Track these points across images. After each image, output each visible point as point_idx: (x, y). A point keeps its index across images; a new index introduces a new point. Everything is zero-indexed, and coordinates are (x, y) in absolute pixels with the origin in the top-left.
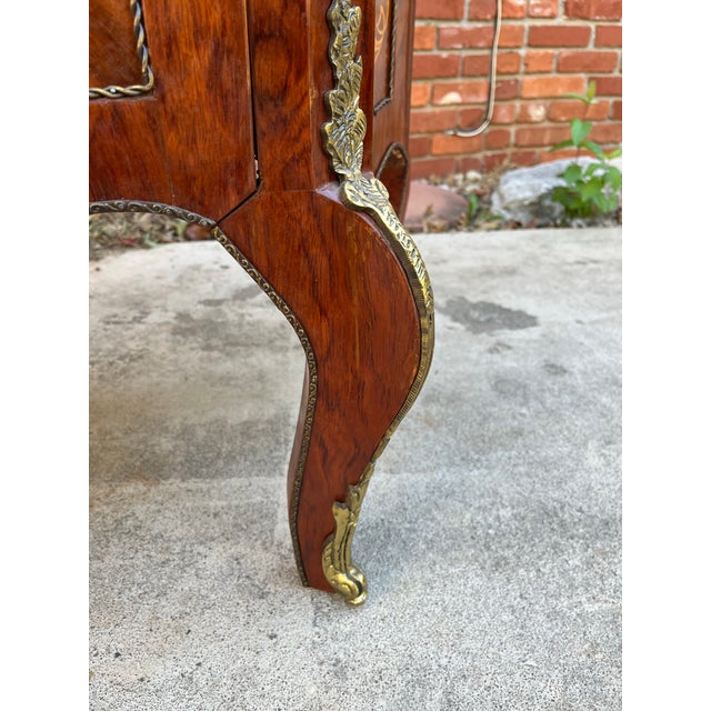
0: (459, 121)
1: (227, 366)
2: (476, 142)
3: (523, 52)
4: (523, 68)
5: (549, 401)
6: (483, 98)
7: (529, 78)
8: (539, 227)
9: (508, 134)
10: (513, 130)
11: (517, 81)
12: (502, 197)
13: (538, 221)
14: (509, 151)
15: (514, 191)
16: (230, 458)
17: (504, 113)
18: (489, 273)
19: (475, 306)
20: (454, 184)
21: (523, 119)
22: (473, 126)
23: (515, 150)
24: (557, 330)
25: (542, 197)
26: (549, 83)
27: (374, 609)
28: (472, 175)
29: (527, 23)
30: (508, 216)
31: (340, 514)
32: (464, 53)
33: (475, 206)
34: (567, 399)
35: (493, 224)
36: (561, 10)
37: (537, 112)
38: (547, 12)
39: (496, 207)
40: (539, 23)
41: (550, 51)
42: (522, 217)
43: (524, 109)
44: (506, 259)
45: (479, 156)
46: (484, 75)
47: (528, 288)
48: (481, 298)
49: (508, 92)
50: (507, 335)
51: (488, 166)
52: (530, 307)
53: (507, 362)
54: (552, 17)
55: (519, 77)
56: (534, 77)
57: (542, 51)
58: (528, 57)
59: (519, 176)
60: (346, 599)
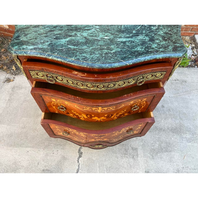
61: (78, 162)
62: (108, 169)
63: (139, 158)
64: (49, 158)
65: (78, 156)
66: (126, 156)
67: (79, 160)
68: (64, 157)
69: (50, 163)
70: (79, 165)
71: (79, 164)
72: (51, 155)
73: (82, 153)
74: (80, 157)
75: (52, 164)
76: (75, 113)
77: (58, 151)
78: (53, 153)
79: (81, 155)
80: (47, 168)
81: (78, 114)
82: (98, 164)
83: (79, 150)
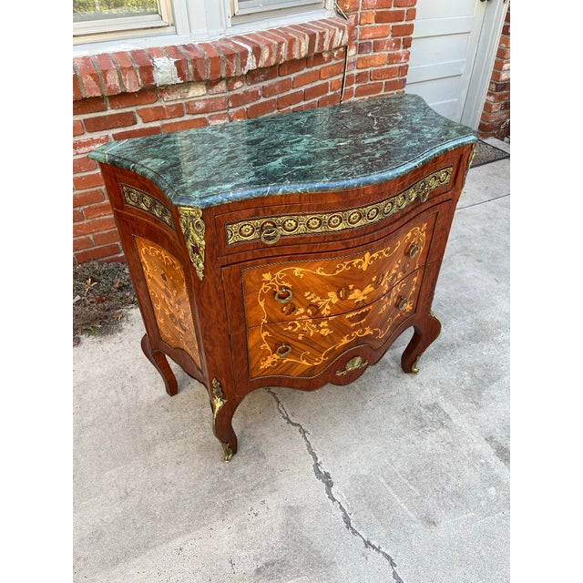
61: (334, 500)
62: (410, 478)
63: (455, 421)
64: (251, 532)
65: (324, 486)
66: (426, 429)
67: (331, 494)
68: (291, 507)
69: (264, 543)
70: (341, 506)
71: (339, 503)
72: (253, 521)
73: (327, 475)
74: (329, 485)
75: (271, 543)
76: (312, 299)
77: (264, 502)
78: (256, 515)
79: (327, 480)
80: (264, 559)
81: (318, 298)
82: (382, 480)
83: (318, 472)
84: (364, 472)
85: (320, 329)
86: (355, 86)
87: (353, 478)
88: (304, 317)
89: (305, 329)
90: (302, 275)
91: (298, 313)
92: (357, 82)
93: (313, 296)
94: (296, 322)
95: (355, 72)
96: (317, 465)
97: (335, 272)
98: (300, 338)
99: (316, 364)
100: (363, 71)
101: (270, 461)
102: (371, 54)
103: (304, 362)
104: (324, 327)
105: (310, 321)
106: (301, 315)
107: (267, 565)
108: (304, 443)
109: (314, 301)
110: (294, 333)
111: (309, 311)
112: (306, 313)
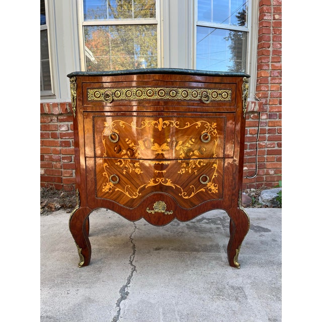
0: (247, 174)
1: (202, 235)
2: (253, 180)
3: (265, 156)
4: (266, 160)
5: (273, 246)
6: (255, 168)
7: (268, 163)
8: (273, 207)
9: (263, 178)
10: (264, 177)
11: (264, 164)
12: (262, 198)
13: (273, 205)
14: (264, 183)
15: (265, 197)
16: (210, 250)
17: (261, 172)
18: (259, 219)
19: (256, 227)
20: (247, 192)
21: (268, 174)
22: (252, 176)
23: (265, 182)
24: (275, 233)
25: (273, 199)
26: (274, 164)
27: (240, 271)
28: (252, 189)
29: (266, 149)
30: (264, 204)
31: (237, 250)
32: (248, 157)
33: (254, 201)
34: (276, 246)
35: (260, 206)
36: (276, 145)
37: (272, 172)
38: (272, 146)
39: (260, 201)
40: (270, 149)
41: (274, 156)
42: (268, 204)
43: (267, 171)
44: (263, 216)
45: (254, 184)
46: (255, 162)
47: (269, 223)
48: (257, 225)
49: (262, 166)
50: (263, 233)
51: (258, 187)
52: (269, 227)
53: (263, 239)
54: (274, 147)
55: (265, 163)
56: (270, 163)
57: (271, 156)
58: (267, 157)
59: (267, 192)
60: (235, 266)
61: (118, 305)
62: (183, 317)
63: (249, 301)
64: (57, 299)
65: (119, 297)
66: (221, 297)
67: (120, 303)
68: (90, 298)
69: (57, 307)
70: (119, 311)
71: (120, 309)
72: (63, 295)
73: (127, 294)
74: (123, 298)
75: (61, 309)
76: (129, 144)
77: (78, 290)
78: (68, 294)
79: (124, 295)
80: (49, 314)
81: (133, 144)
82: (161, 310)
83: (123, 289)
84: (152, 301)
85: (135, 168)
86: (267, 135)
87: (143, 301)
88: (126, 157)
89: (127, 166)
90: (124, 126)
91: (123, 153)
92: (268, 133)
93: (130, 141)
94: (122, 160)
95: (267, 128)
96: (126, 286)
97: (141, 127)
98: (124, 173)
99: (134, 197)
100: (273, 128)
101: (101, 275)
102: (277, 120)
103: (127, 194)
104: (137, 167)
105: (129, 160)
106: (125, 155)
107: (47, 317)
108: (129, 274)
109: (131, 146)
110: (120, 168)
111: (128, 152)
112: (126, 154)
